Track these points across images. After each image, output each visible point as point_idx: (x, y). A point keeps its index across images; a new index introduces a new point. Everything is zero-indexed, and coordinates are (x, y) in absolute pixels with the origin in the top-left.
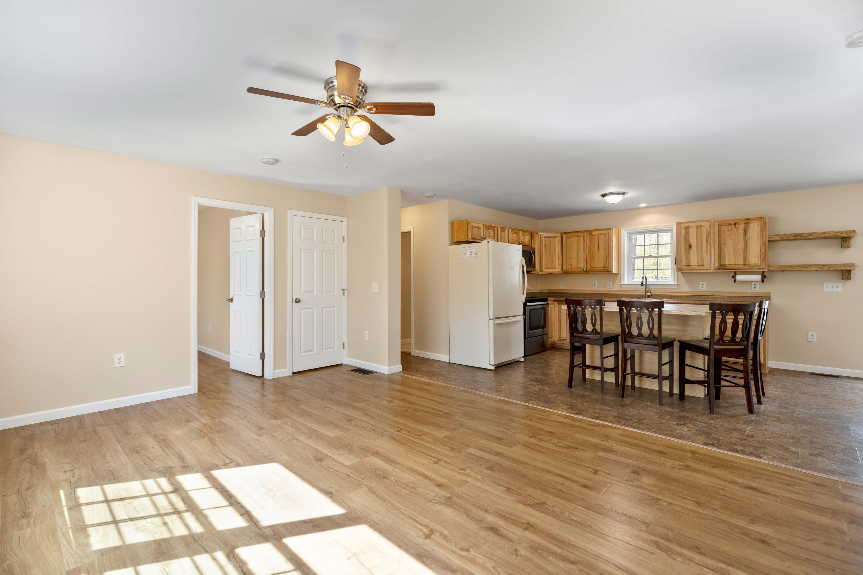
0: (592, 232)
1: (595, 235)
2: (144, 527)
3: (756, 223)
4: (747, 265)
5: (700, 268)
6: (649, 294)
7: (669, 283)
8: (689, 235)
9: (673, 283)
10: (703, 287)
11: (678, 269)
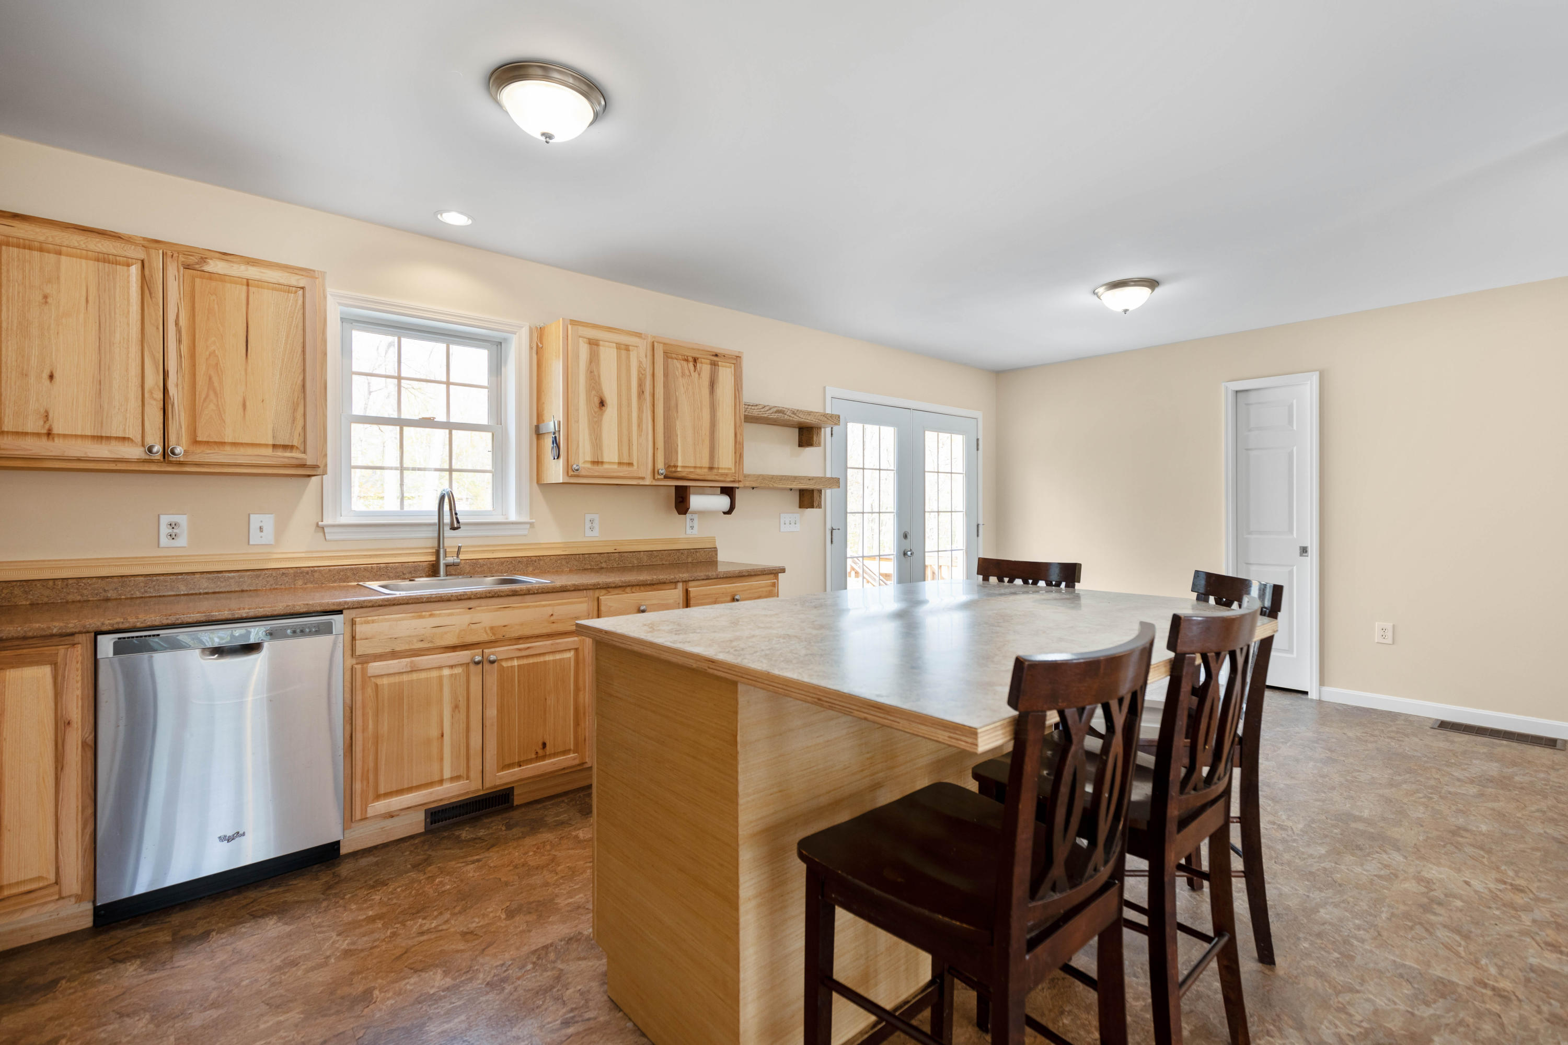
0: (203, 260)
1: (221, 278)
3: (728, 370)
4: (715, 471)
5: (625, 471)
6: (450, 560)
7: (500, 519)
8: (598, 364)
9: (513, 517)
10: (592, 529)
11: (571, 473)
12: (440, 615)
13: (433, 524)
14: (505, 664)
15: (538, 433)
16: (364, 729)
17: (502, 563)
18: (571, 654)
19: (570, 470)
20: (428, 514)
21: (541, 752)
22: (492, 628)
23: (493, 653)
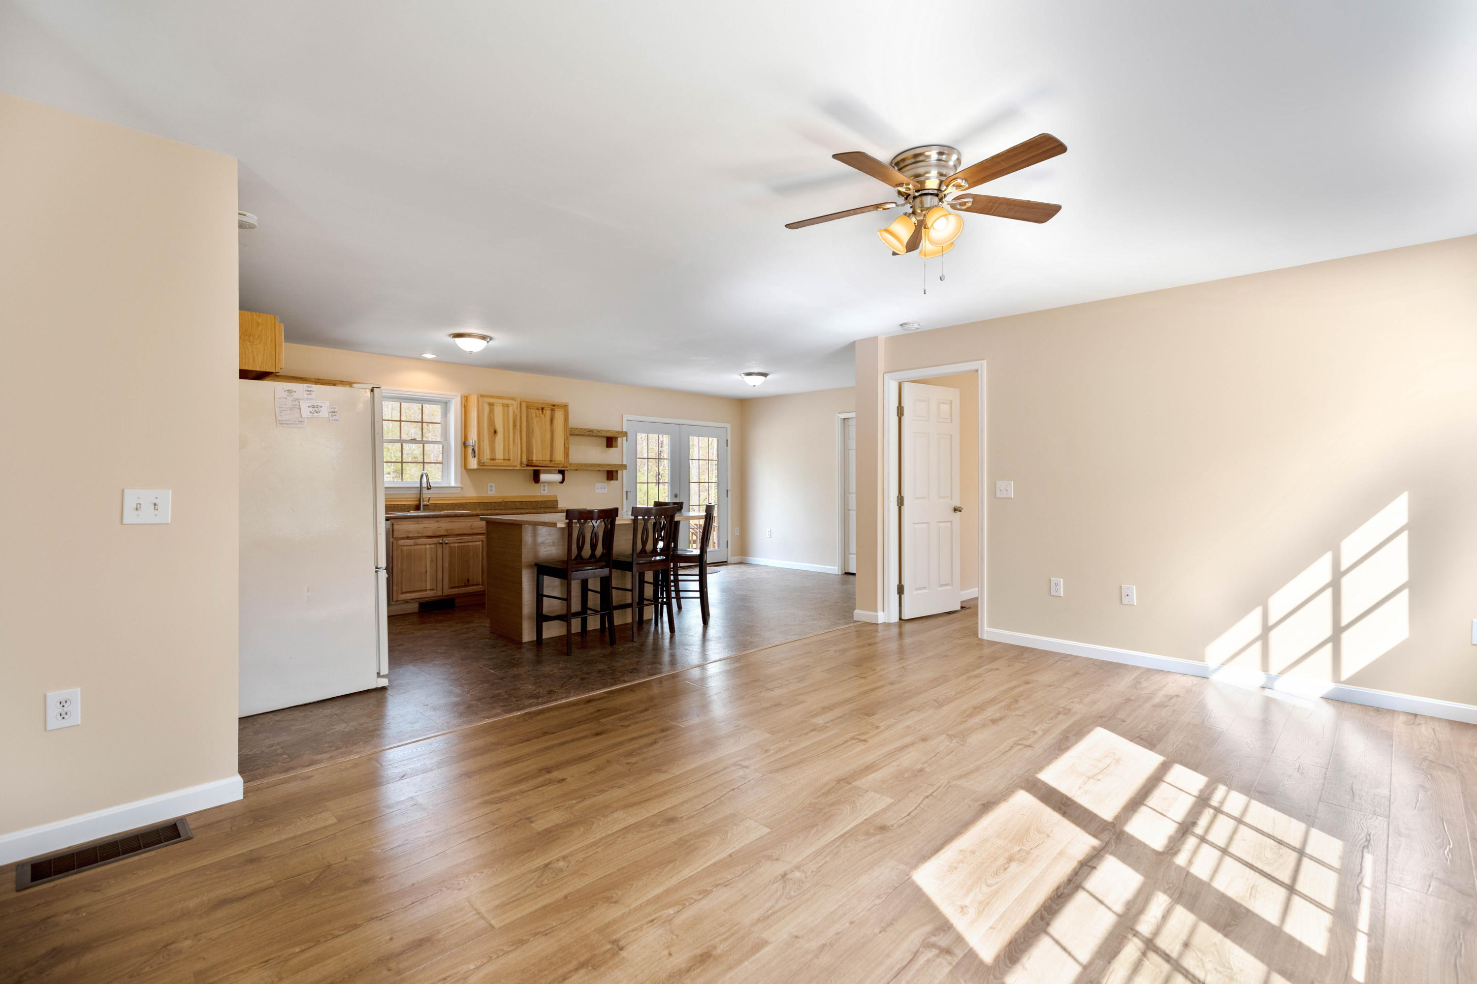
2: (1219, 969)
3: (561, 412)
4: (553, 462)
5: (506, 463)
6: (425, 503)
7: (446, 485)
8: (493, 415)
9: (453, 484)
10: (491, 490)
11: (480, 464)
12: (426, 523)
13: (418, 487)
14: (452, 545)
15: (465, 445)
16: (397, 566)
17: (448, 506)
18: (480, 543)
19: (480, 463)
20: (416, 482)
21: (467, 583)
22: (446, 530)
23: (447, 540)
